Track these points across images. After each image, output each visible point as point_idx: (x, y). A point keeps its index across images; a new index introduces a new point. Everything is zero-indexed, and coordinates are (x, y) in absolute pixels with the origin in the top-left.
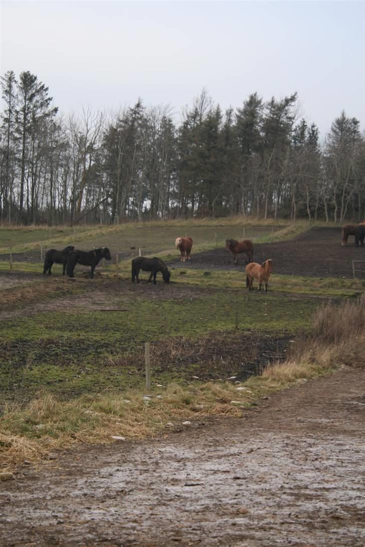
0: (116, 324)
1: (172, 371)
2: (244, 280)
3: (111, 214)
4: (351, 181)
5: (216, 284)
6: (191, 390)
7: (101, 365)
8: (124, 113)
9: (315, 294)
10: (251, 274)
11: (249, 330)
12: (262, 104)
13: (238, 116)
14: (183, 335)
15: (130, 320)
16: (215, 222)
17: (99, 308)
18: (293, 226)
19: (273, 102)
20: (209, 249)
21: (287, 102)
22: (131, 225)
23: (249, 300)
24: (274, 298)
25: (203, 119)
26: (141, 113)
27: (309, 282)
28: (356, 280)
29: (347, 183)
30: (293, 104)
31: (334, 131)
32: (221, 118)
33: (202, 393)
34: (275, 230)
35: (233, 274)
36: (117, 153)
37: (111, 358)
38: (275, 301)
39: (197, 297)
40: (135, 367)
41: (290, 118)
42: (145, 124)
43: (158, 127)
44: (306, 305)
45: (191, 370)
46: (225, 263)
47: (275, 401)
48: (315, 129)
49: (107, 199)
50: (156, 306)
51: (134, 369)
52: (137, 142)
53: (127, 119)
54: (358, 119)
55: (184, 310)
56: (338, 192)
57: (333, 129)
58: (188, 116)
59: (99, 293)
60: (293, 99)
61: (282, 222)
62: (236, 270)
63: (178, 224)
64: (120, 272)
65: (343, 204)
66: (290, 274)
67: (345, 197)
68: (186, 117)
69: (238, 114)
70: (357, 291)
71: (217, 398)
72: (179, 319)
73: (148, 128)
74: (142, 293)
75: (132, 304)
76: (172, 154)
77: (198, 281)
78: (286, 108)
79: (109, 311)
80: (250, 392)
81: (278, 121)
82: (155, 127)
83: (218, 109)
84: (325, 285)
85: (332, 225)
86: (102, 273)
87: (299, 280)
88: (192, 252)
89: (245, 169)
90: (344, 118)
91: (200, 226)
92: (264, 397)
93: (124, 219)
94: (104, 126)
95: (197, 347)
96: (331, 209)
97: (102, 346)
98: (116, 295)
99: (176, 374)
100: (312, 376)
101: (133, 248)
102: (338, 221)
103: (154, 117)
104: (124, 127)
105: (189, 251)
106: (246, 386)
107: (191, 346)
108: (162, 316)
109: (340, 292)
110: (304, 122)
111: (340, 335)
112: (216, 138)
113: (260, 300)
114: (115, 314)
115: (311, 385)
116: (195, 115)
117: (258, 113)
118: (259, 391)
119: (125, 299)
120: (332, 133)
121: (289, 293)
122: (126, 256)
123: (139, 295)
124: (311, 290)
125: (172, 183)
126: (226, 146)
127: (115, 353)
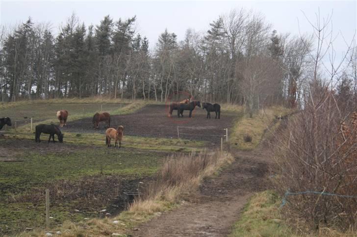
0: (15, 170)
1: (59, 206)
2: (104, 140)
3: (9, 95)
4: (172, 74)
5: (84, 142)
6: (82, 225)
7: (6, 202)
8: (19, 26)
9: (153, 149)
10: (109, 136)
11: (110, 174)
12: (113, 22)
13: (97, 30)
14: (64, 179)
15: (26, 168)
16: (81, 101)
17: (3, 159)
18: (134, 104)
19: (120, 21)
20: (79, 118)
21: (130, 21)
22: (24, 102)
23: (108, 154)
24: (126, 152)
25: (73, 32)
26: (31, 27)
27: (148, 141)
28: (180, 140)
29: (169, 76)
30: (133, 23)
31: (161, 42)
32: (85, 31)
33: (89, 227)
34: (123, 106)
35: (97, 136)
36: (14, 54)
37: (13, 196)
38: (126, 154)
39: (72, 151)
40: (31, 203)
41: (132, 33)
42: (33, 34)
43: (42, 37)
44: (147, 157)
45: (73, 205)
46: (90, 128)
47: (144, 232)
48: (146, 40)
49: (6, 85)
50: (44, 158)
51: (31, 204)
52: (28, 46)
53: (21, 31)
54: (176, 34)
55: (64, 161)
56: (164, 81)
57: (159, 40)
58: (63, 30)
59: (3, 149)
60: (133, 20)
61: (126, 101)
62: (99, 133)
63: (57, 102)
64: (17, 134)
65: (167, 90)
66: (136, 136)
67: (168, 84)
68: (61, 30)
69: (97, 29)
70: (181, 147)
71: (101, 231)
72: (61, 167)
73: (34, 38)
74: (34, 149)
75: (27, 156)
76: (51, 55)
77: (72, 140)
78: (129, 25)
79: (10, 161)
80: (124, 224)
81: (123, 35)
82: (40, 37)
83: (83, 25)
84: (159, 143)
85: (159, 103)
86: (5, 135)
87: (142, 139)
88: (67, 121)
89: (102, 65)
90: (167, 33)
91: (71, 103)
92: (135, 229)
93: (18, 98)
94: (5, 35)
95: (75, 188)
96: (159, 93)
97: (7, 188)
98: (15, 150)
99: (62, 208)
100: (164, 210)
101: (26, 118)
102: (163, 101)
103: (40, 30)
104: (19, 36)
105: (65, 120)
106: (120, 220)
107: (71, 186)
108: (49, 164)
109: (169, 148)
110: (139, 36)
111: (179, 179)
112: (82, 44)
113: (116, 153)
114: (14, 164)
115: (165, 217)
116: (68, 29)
117: (110, 29)
118: (130, 224)
119: (21, 153)
120: (159, 43)
121: (135, 149)
122: (22, 123)
123: (31, 150)
124: (151, 147)
125: (51, 74)
126: (89, 50)
127: (16, 193)
